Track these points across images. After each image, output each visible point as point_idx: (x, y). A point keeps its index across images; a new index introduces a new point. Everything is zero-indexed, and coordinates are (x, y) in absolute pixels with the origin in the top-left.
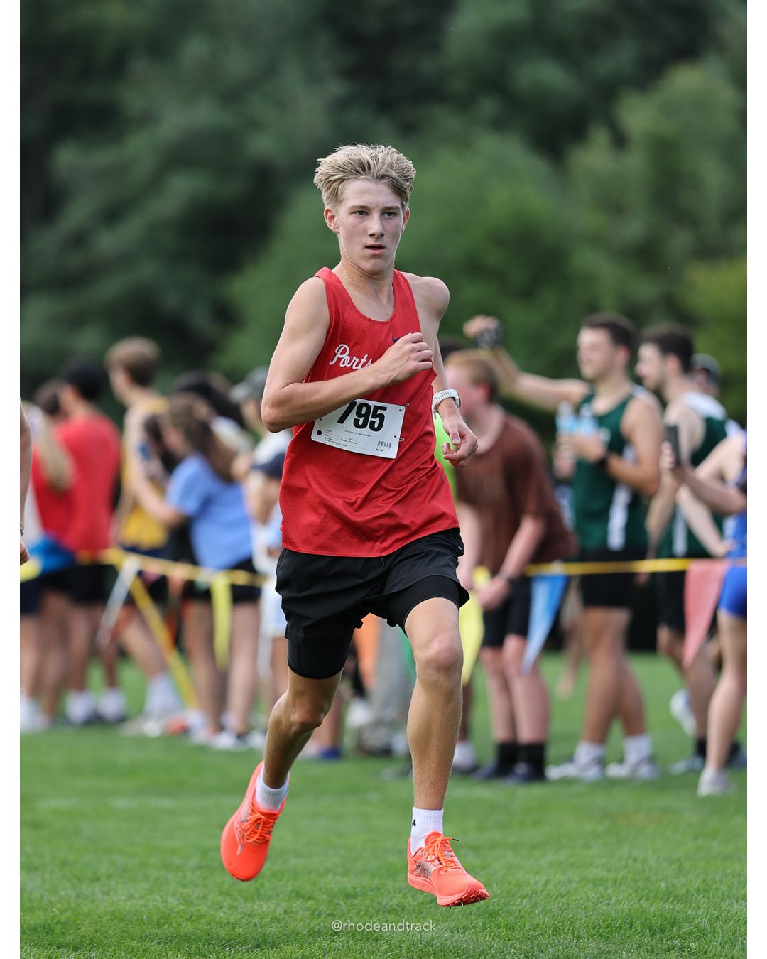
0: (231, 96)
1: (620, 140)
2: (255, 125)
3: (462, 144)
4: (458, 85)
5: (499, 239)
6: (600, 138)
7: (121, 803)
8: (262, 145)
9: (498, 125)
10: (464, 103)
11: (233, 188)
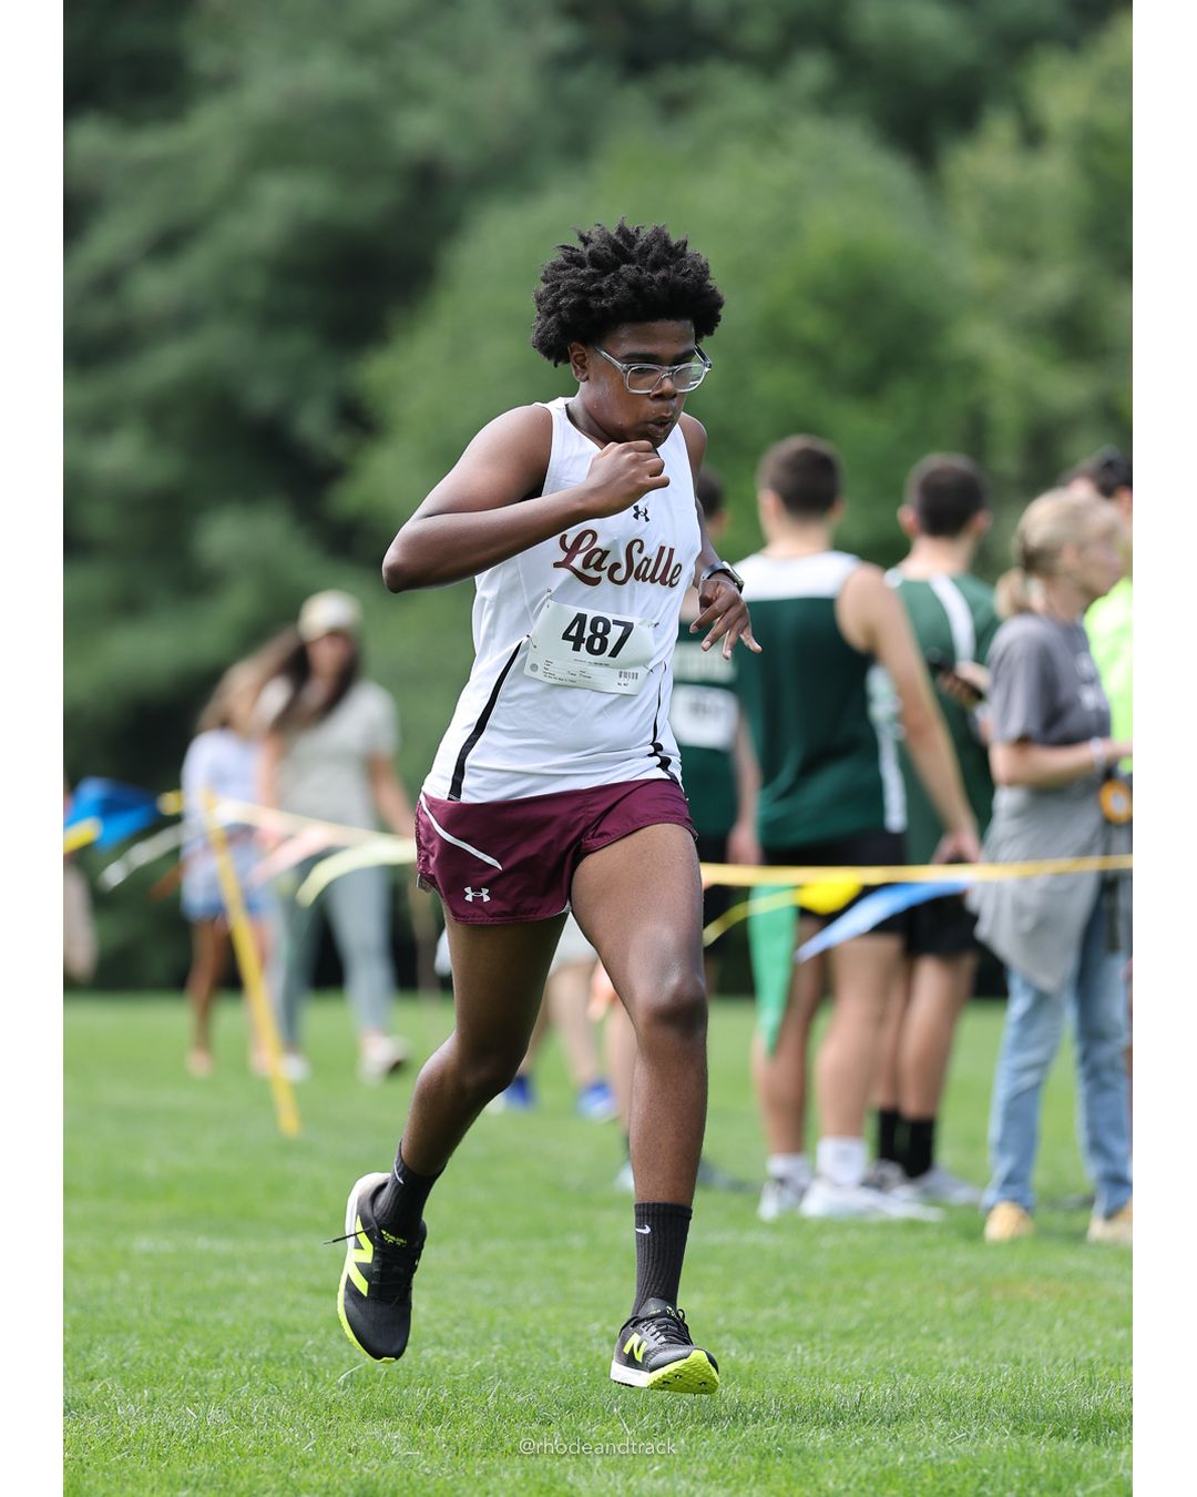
0: (368, 45)
1: (1032, 137)
2: (412, 95)
3: (768, 135)
4: (759, 32)
5: (821, 296)
6: (1000, 128)
7: (143, 1243)
8: (418, 130)
9: (827, 103)
10: (769, 64)
11: (371, 203)
